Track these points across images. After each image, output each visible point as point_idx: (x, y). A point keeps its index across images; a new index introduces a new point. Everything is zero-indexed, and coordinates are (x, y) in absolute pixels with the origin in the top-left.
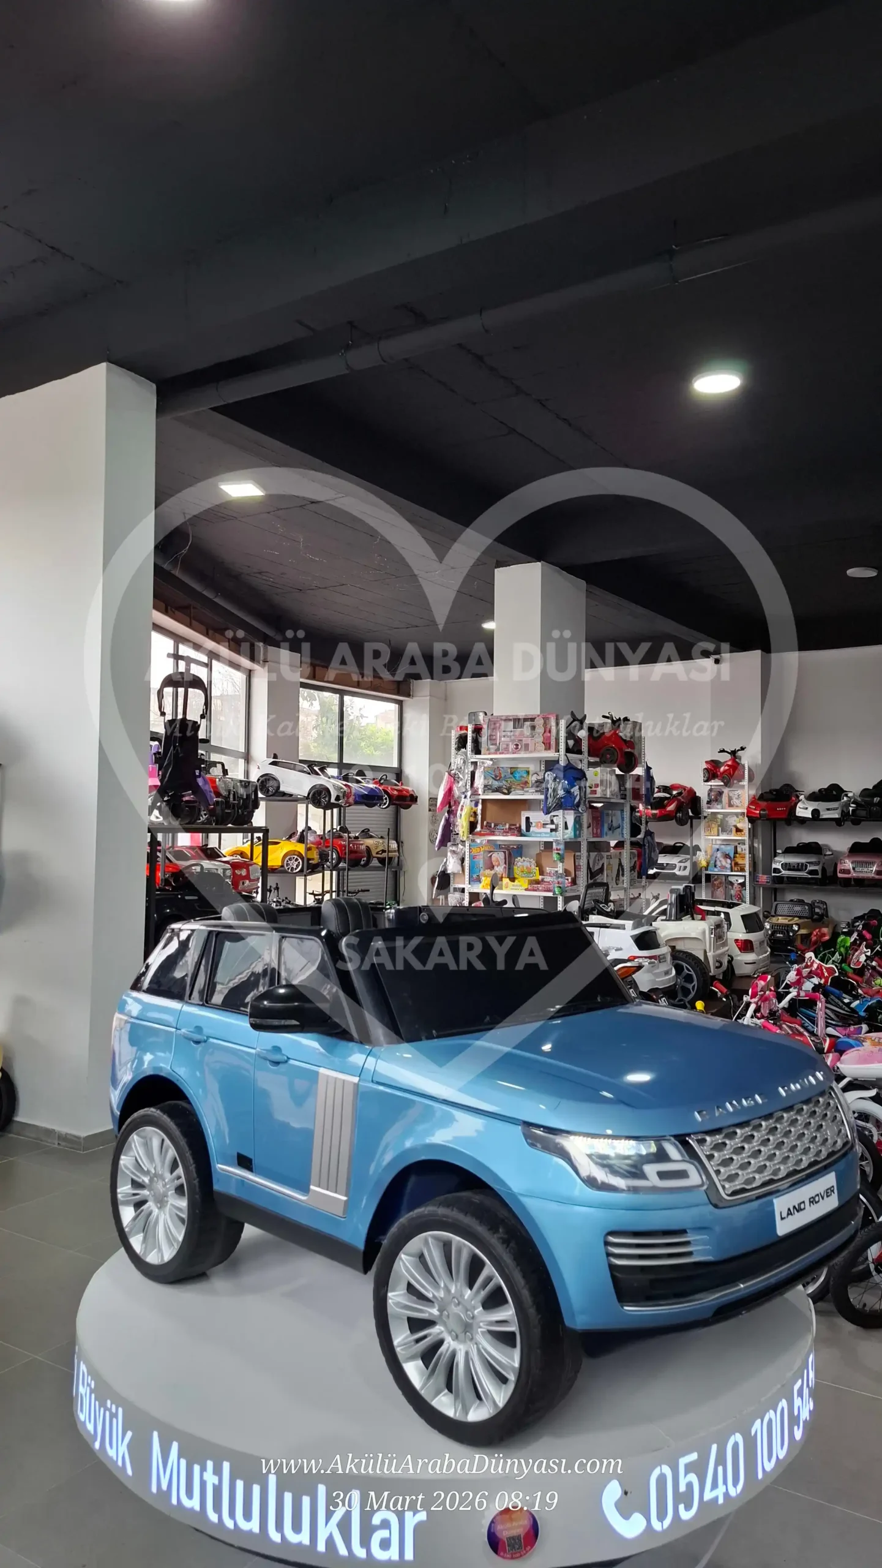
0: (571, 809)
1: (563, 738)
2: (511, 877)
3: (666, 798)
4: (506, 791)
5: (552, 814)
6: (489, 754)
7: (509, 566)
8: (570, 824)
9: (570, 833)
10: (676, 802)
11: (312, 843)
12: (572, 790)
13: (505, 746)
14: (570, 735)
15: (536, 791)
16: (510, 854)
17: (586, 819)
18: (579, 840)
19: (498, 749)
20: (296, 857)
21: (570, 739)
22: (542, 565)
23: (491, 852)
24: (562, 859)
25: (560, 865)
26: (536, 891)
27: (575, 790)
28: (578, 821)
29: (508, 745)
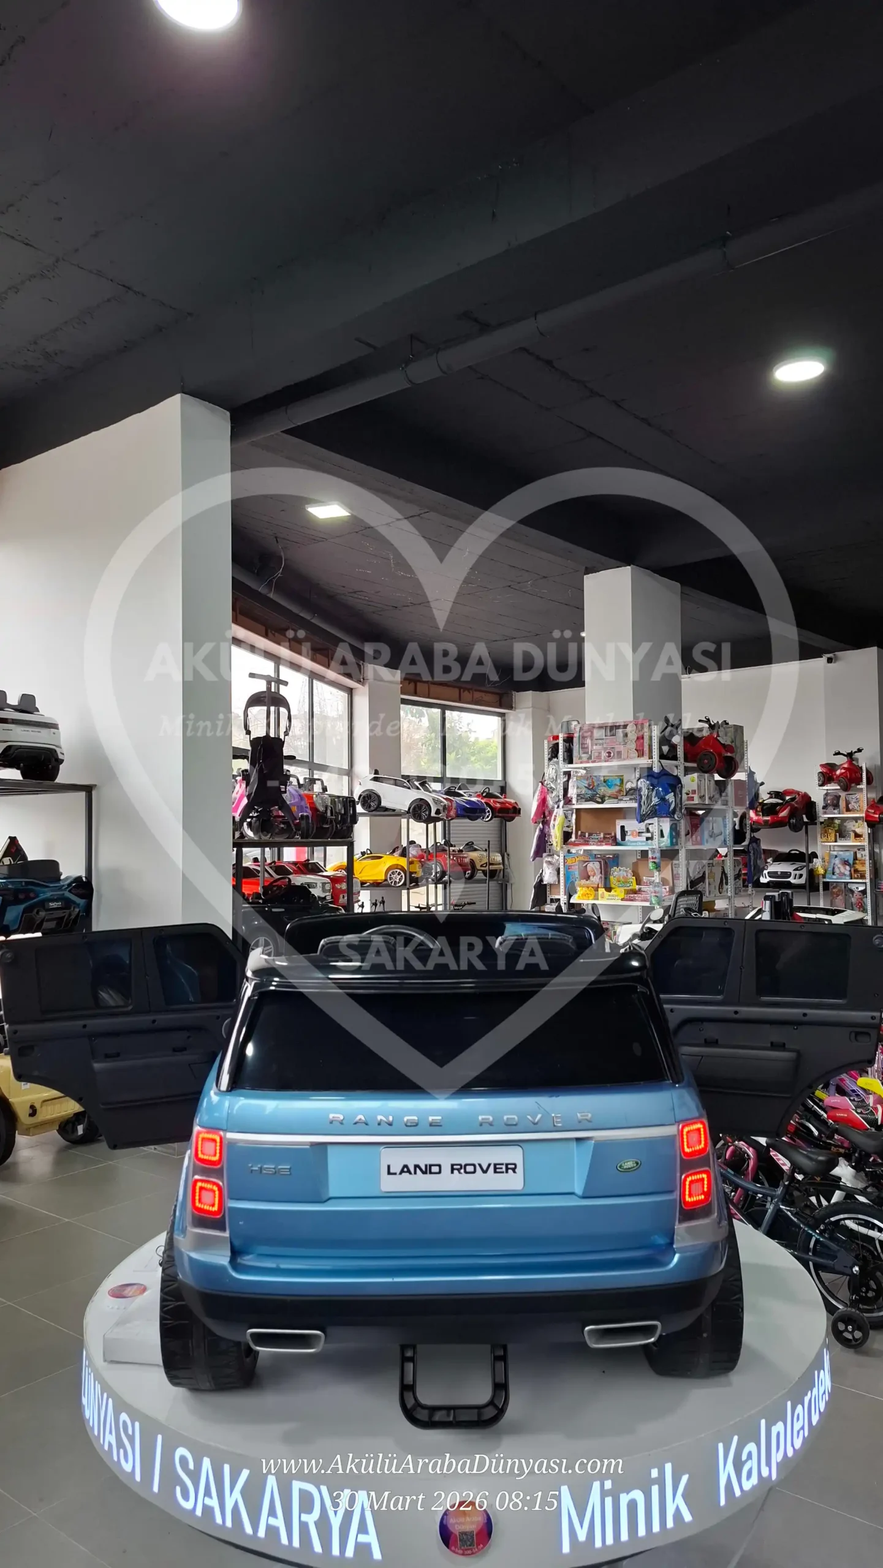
0: (667, 817)
1: (656, 744)
2: (608, 886)
3: (777, 804)
4: (600, 800)
5: (646, 822)
6: (581, 763)
7: (599, 572)
8: (667, 832)
9: (666, 842)
10: (789, 807)
11: (414, 857)
12: (667, 797)
13: (597, 754)
14: (664, 740)
15: (631, 799)
16: (606, 863)
17: (683, 826)
18: (676, 848)
19: (590, 758)
20: (398, 871)
21: (665, 745)
22: (632, 569)
23: (587, 861)
24: (658, 867)
25: (656, 873)
26: (632, 900)
27: (670, 797)
28: (674, 829)
29: (600, 753)
